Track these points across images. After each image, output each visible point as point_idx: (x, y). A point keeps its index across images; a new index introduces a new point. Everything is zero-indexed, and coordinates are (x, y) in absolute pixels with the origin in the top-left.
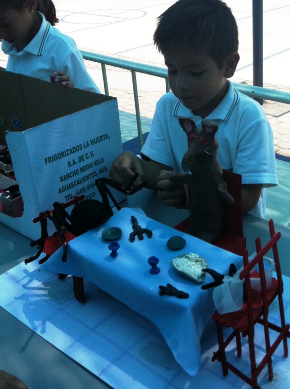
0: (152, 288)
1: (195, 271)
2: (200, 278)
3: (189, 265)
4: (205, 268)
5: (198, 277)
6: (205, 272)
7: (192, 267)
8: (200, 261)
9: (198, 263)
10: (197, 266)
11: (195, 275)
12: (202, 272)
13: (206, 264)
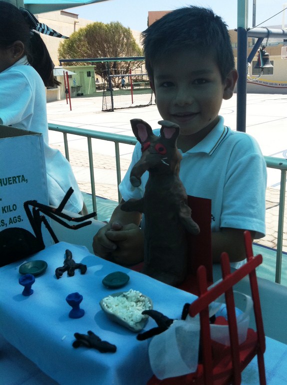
0: (64, 337)
1: (132, 315)
2: (138, 325)
3: (126, 307)
4: (148, 309)
5: (136, 323)
6: (147, 316)
7: (130, 309)
8: (143, 301)
9: (139, 304)
10: (138, 308)
11: (132, 320)
12: (143, 316)
13: (150, 305)
